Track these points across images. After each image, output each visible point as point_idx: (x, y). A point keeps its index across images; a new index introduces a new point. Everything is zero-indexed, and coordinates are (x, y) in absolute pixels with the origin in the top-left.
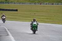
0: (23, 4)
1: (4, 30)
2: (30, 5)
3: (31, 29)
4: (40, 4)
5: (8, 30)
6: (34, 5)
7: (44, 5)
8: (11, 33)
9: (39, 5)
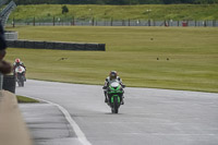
0: (123, 25)
1: (56, 119)
2: (148, 28)
3: (106, 101)
4: (185, 25)
5: (72, 116)
6: (163, 27)
7: (197, 28)
8: (83, 128)
9: (181, 28)
